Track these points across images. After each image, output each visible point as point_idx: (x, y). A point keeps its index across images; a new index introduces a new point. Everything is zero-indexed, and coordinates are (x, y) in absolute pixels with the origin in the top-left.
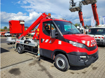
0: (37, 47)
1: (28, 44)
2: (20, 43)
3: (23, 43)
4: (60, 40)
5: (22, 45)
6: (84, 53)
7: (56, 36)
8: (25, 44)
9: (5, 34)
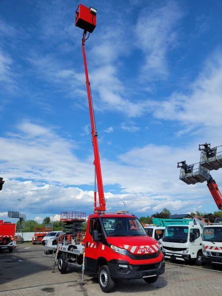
0: (82, 255)
1: (72, 251)
2: (62, 250)
3: (67, 250)
4: (104, 244)
5: (65, 253)
6: (125, 261)
7: (99, 239)
8: (69, 252)
9: (43, 237)
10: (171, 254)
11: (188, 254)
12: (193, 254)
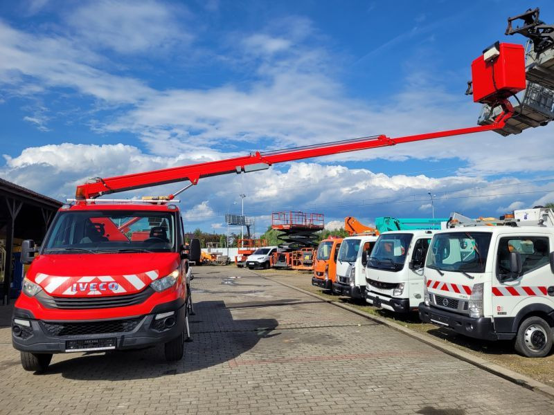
10: (375, 295)
11: (403, 296)
12: (418, 296)
